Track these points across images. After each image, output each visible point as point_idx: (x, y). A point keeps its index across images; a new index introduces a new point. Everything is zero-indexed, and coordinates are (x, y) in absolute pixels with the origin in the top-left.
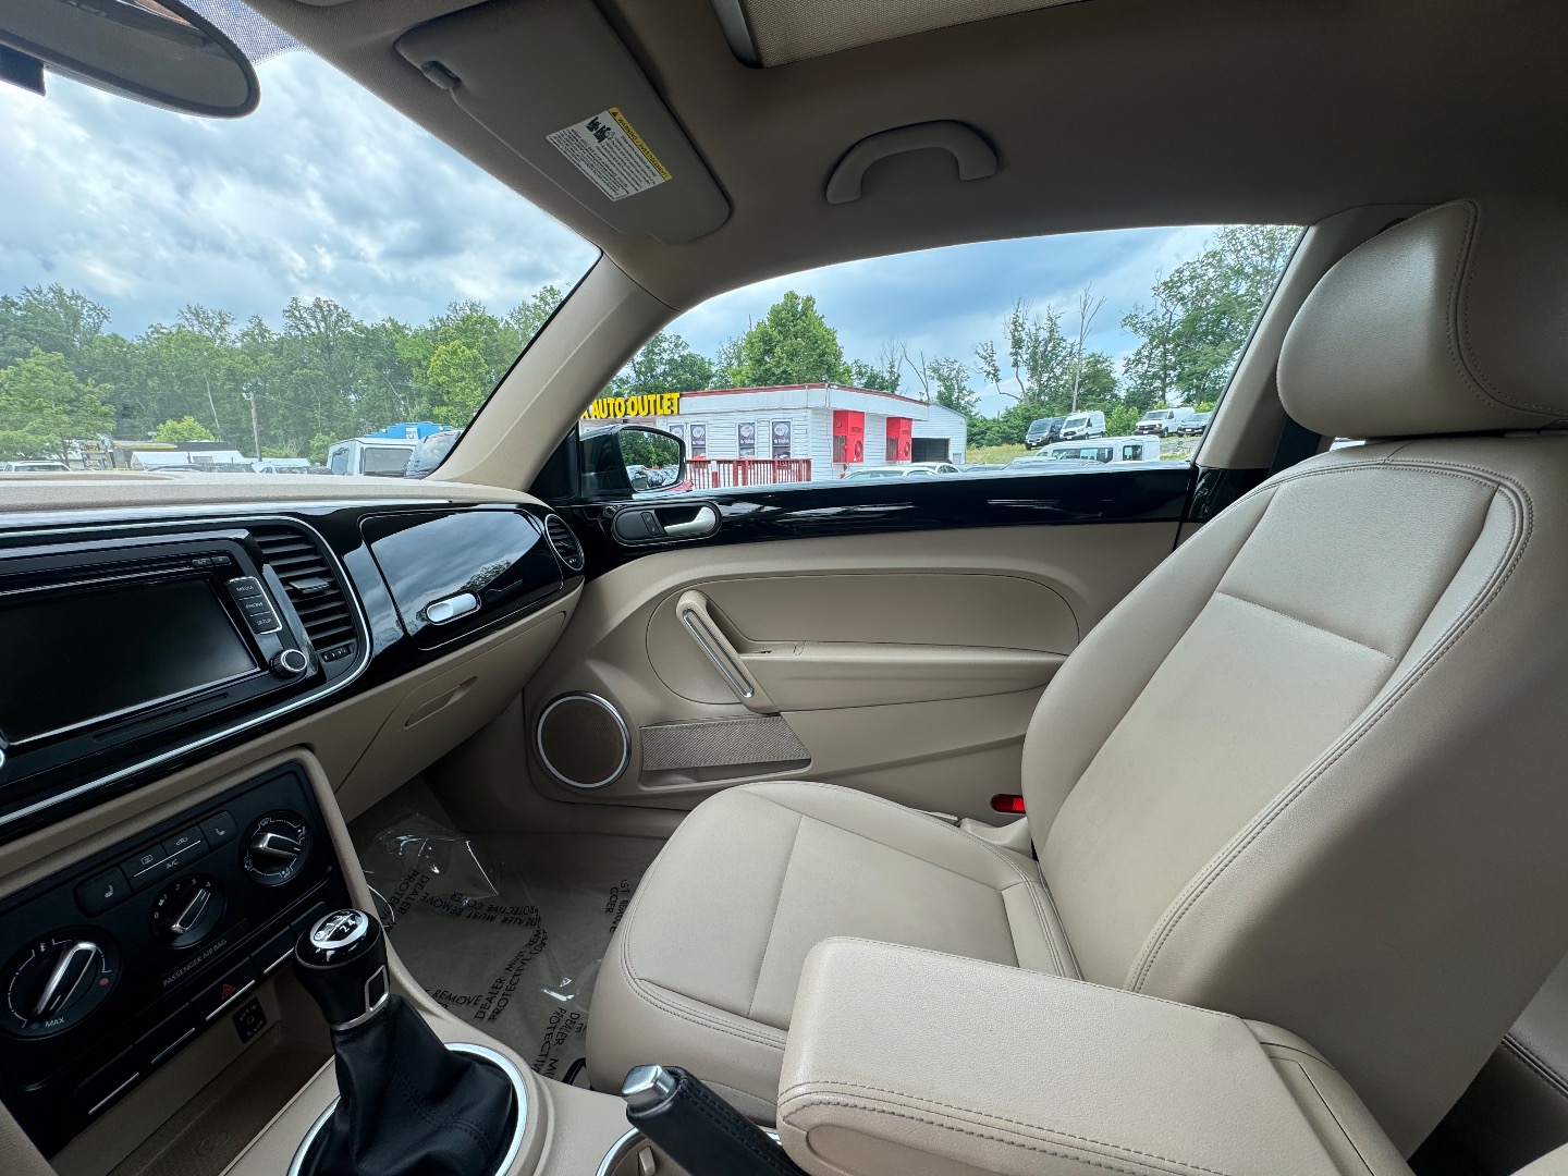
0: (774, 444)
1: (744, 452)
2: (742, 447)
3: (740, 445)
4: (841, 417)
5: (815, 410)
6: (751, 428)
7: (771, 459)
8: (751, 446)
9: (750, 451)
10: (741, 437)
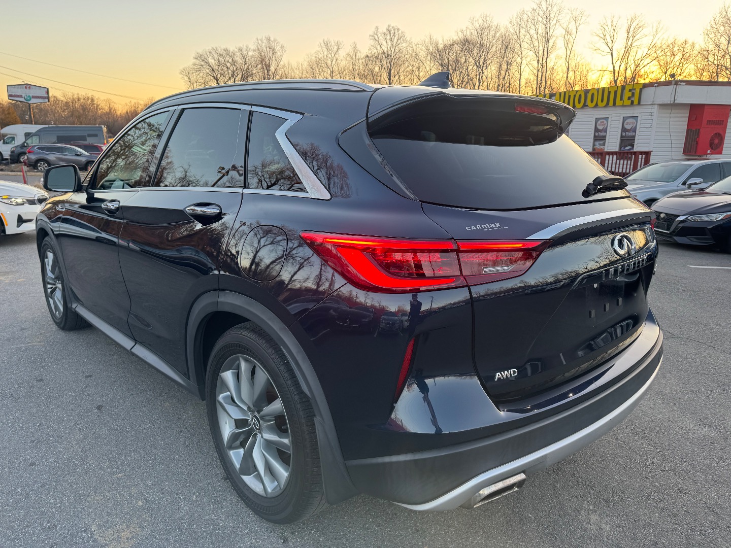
0: (622, 136)
1: (597, 143)
2: (596, 138)
3: (595, 136)
4: (696, 110)
5: (662, 106)
6: (605, 122)
7: (617, 150)
8: (603, 138)
9: (602, 142)
10: (596, 130)
